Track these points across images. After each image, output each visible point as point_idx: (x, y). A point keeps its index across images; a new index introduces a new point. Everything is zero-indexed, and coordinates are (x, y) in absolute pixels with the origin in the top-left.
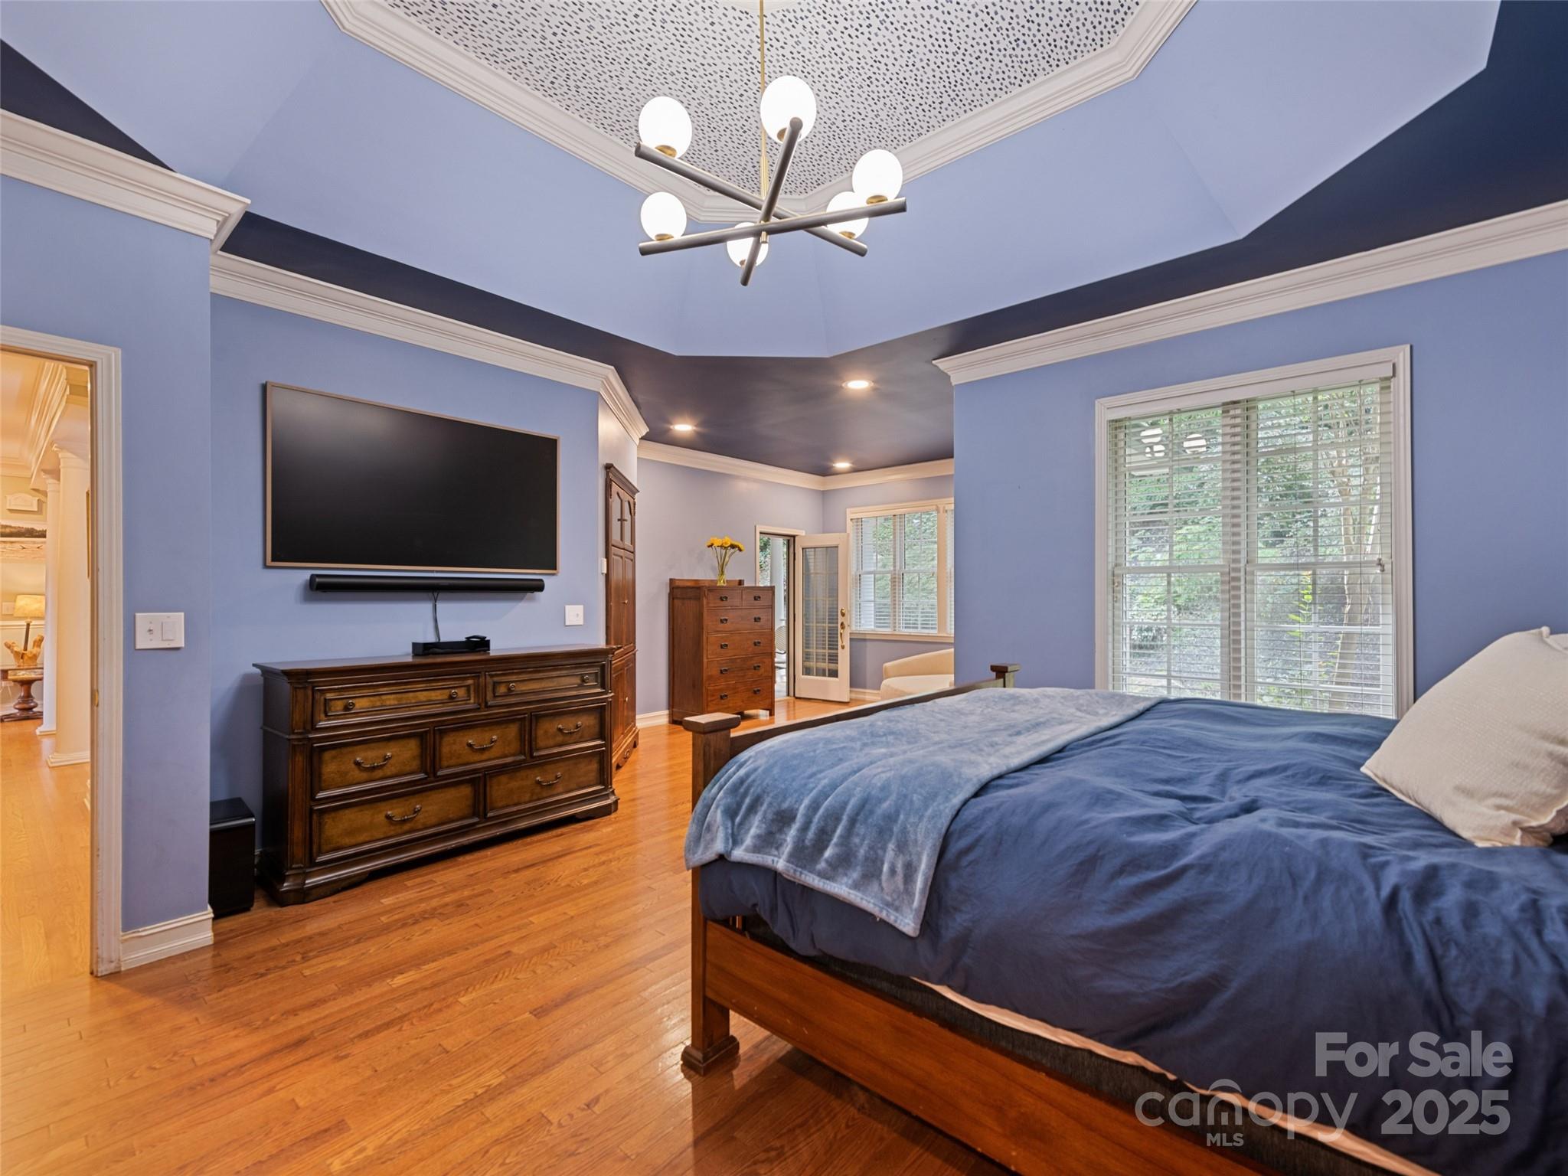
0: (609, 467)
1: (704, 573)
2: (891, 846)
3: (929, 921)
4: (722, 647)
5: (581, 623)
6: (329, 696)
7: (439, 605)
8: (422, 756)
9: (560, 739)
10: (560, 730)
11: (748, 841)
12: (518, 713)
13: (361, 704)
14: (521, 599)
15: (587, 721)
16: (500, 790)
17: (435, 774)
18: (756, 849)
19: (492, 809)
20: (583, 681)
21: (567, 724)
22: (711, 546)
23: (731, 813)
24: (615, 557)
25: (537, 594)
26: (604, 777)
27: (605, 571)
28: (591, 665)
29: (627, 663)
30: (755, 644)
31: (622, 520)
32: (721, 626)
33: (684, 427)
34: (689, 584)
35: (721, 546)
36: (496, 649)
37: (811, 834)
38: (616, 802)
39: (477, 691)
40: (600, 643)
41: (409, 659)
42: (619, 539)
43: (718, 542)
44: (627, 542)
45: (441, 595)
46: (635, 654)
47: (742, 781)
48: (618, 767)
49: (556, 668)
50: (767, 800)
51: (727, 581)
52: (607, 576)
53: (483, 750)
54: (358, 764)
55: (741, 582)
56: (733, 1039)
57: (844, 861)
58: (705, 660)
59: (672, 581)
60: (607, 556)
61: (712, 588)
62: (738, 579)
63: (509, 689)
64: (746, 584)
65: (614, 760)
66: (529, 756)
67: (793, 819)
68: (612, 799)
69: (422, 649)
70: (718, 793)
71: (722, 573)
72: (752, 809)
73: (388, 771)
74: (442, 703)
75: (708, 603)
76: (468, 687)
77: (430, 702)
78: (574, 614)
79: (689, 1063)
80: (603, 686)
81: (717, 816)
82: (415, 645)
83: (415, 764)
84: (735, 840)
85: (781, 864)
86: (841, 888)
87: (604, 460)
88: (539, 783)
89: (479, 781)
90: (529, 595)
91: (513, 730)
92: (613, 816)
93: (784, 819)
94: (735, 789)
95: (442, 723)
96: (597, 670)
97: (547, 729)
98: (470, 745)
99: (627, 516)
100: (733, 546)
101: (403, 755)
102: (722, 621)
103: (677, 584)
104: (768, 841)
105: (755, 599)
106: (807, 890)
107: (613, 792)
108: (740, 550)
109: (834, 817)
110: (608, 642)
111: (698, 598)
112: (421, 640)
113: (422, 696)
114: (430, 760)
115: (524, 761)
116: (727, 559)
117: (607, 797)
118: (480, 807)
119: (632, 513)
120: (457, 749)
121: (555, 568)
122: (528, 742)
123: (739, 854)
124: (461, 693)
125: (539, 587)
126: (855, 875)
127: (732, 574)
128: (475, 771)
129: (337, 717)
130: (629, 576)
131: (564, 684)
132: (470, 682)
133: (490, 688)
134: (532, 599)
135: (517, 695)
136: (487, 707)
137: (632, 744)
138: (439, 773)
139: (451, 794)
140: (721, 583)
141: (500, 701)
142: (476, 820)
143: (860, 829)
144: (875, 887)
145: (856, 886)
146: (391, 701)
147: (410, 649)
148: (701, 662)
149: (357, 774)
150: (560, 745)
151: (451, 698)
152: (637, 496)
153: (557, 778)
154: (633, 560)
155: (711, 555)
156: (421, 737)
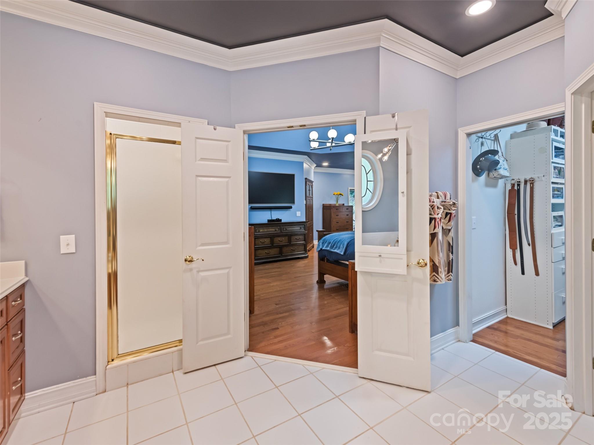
0: (306, 179)
1: (332, 202)
2: (342, 245)
3: (345, 253)
4: (337, 222)
5: (300, 216)
6: (256, 229)
7: (272, 212)
8: (271, 241)
9: (296, 240)
10: (296, 239)
11: (325, 247)
12: (288, 234)
13: (261, 230)
14: (287, 210)
15: (302, 237)
16: (285, 249)
17: (273, 245)
18: (326, 247)
19: (283, 254)
20: (301, 228)
21: (297, 237)
22: (334, 194)
23: (323, 243)
24: (308, 200)
25: (291, 209)
26: (305, 250)
27: (305, 203)
28: (302, 225)
29: (311, 226)
30: (347, 222)
31: (309, 190)
32: (337, 217)
33: (325, 164)
34: (328, 205)
35: (337, 195)
36: (283, 221)
37: (333, 245)
38: (308, 256)
39: (280, 229)
40: (304, 220)
41: (267, 223)
42: (309, 195)
43: (336, 193)
44: (311, 196)
45: (272, 210)
46: (313, 224)
47: (325, 239)
48: (309, 251)
49: (295, 225)
50: (328, 241)
51: (339, 204)
52: (306, 205)
53: (281, 241)
54: (261, 242)
55: (343, 204)
56: (325, 281)
57: (336, 248)
58: (332, 226)
59: (323, 204)
60: (306, 200)
61: (334, 207)
62: (343, 203)
63: (286, 229)
64: (345, 205)
65: (307, 249)
66: (290, 244)
67: (331, 243)
68: (307, 255)
69: (269, 221)
70: (321, 241)
71: (337, 202)
72: (326, 242)
73: (266, 244)
74: (274, 231)
75: (333, 211)
76: (279, 228)
77: (272, 231)
78: (299, 214)
79: (318, 282)
80: (305, 230)
81: (321, 244)
82: (268, 220)
83: (270, 243)
84: (323, 246)
85: (328, 249)
86: (336, 251)
87: (305, 177)
88: (292, 249)
89: (281, 247)
90: (289, 209)
91: (287, 238)
92: (307, 259)
93: (329, 243)
94: (324, 240)
95: (274, 235)
96: (304, 226)
97: (294, 238)
98: (279, 240)
99: (311, 189)
100: (340, 194)
101: (267, 241)
102: (337, 215)
103: (325, 205)
104: (327, 246)
105: (347, 209)
106: (332, 252)
107: (307, 254)
108: (342, 195)
109: (336, 242)
110: (306, 220)
111: (330, 209)
112: (269, 219)
113: (271, 230)
114: (272, 242)
115: (288, 244)
116: (339, 198)
117: (306, 254)
118: (281, 252)
119: (312, 188)
120: (277, 240)
121: (294, 203)
122: (290, 240)
123: (324, 248)
124: (277, 229)
125: (291, 207)
126: (337, 249)
127: (341, 202)
128: (280, 245)
129: (257, 233)
130: (311, 203)
131: (297, 228)
132: (279, 227)
133: (282, 229)
134: (290, 210)
135: (288, 230)
136: (282, 232)
137: (312, 247)
138: (274, 245)
139: (276, 249)
140: (337, 205)
141: (284, 231)
142: (280, 255)
143: (339, 243)
144: (339, 250)
145: (337, 250)
146: (266, 230)
147: (267, 221)
148: (331, 226)
149: (260, 243)
150: (296, 242)
151: (276, 230)
152: (313, 183)
153: (295, 249)
154: (312, 200)
155: (334, 197)
156: (271, 238)
